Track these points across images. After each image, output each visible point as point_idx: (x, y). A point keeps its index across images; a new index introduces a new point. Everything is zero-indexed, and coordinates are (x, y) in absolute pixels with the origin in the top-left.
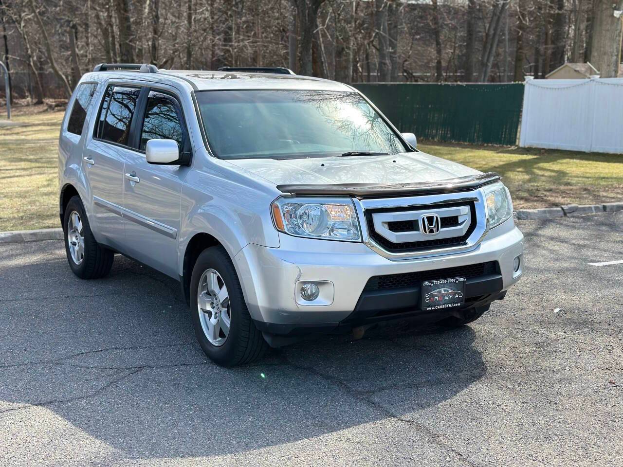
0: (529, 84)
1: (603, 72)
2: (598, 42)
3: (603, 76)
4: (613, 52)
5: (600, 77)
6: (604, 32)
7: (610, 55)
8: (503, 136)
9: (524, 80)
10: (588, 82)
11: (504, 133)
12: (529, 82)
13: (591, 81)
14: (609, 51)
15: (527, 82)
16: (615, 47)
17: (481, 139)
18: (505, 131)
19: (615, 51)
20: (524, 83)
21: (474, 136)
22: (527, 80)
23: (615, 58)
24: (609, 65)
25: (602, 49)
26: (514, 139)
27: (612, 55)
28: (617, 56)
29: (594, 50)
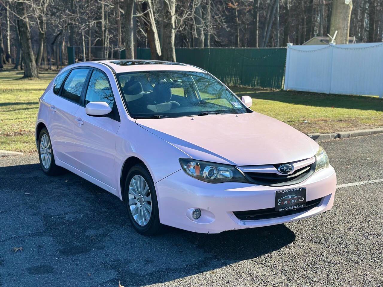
0: (290, 48)
1: (338, 41)
2: (335, 20)
3: (338, 43)
4: (345, 27)
5: (336, 44)
6: (338, 14)
7: (342, 29)
8: (273, 83)
9: (286, 45)
10: (328, 47)
11: (274, 81)
12: (289, 47)
13: (330, 46)
14: (342, 26)
15: (288, 47)
16: (346, 24)
17: (259, 85)
18: (275, 80)
19: (346, 27)
20: (287, 47)
21: (255, 82)
22: (288, 46)
23: (346, 31)
24: (342, 36)
25: (337, 25)
26: (280, 84)
27: (344, 30)
28: (347, 30)
29: (332, 26)
